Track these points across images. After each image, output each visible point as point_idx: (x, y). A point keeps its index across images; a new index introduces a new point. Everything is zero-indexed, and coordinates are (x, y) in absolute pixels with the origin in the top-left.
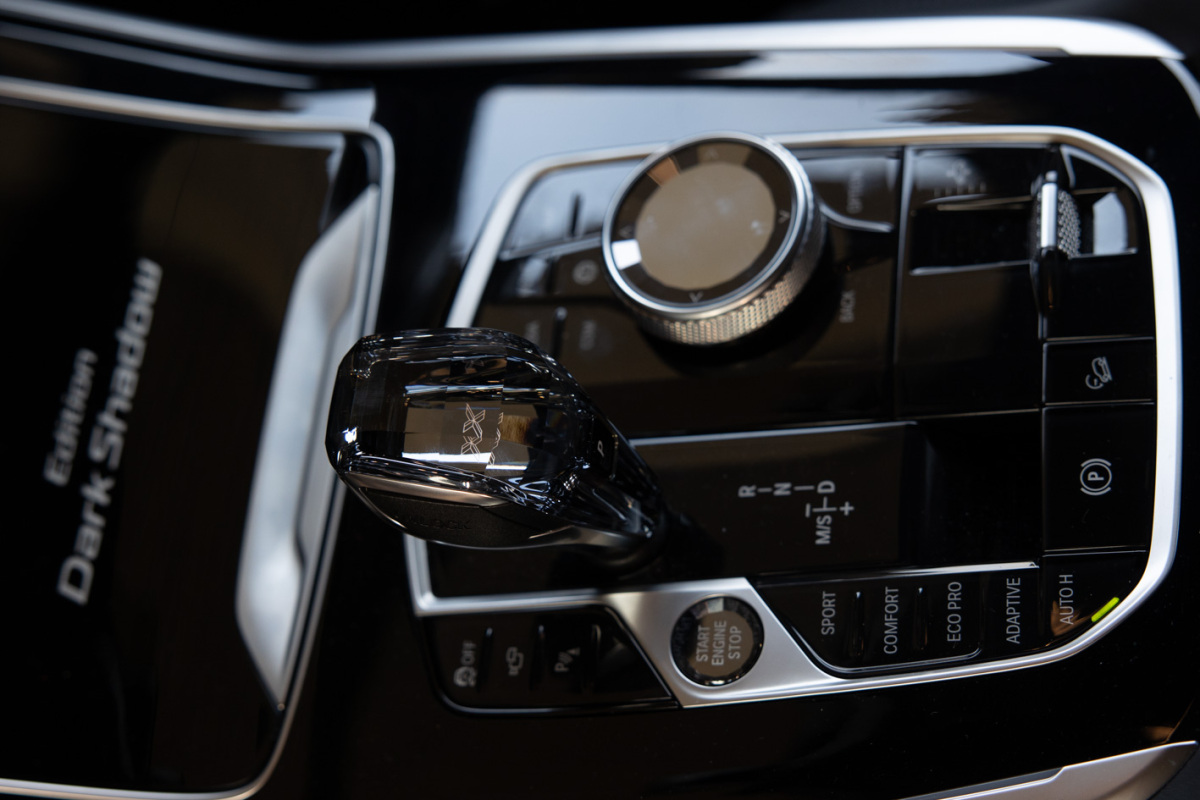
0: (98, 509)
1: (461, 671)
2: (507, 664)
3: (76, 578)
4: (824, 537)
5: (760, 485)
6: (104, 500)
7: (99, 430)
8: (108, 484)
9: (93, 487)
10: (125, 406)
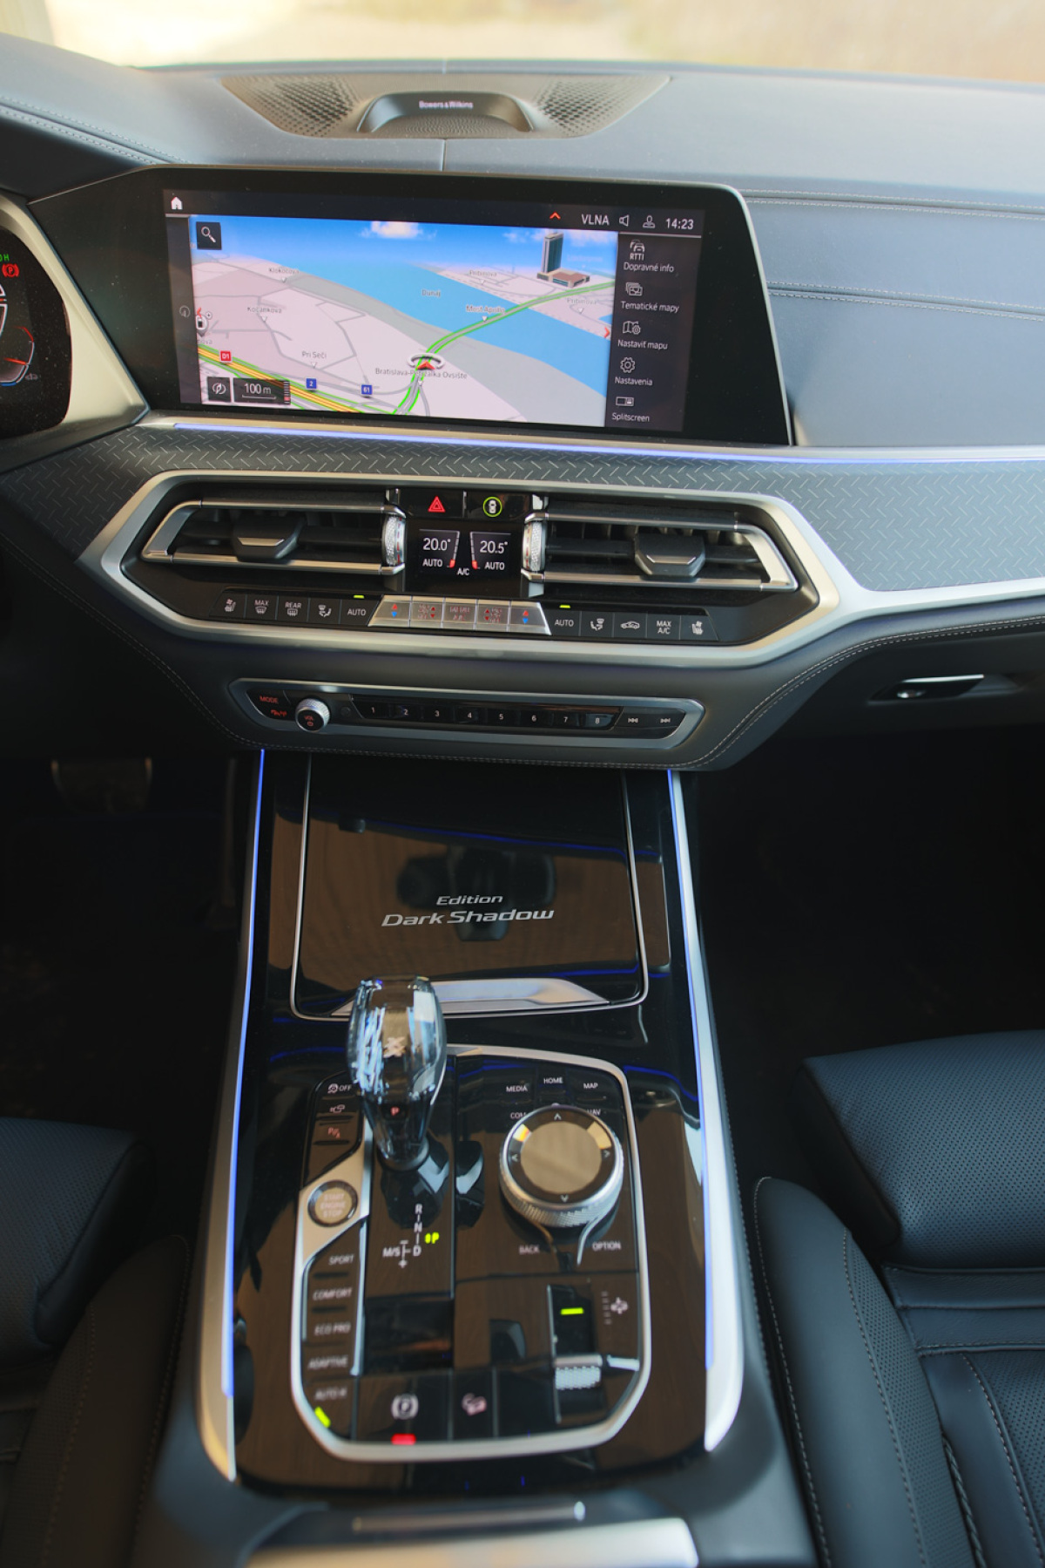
0: (427, 921)
1: (337, 1086)
2: (336, 1105)
3: (393, 920)
4: (387, 1253)
5: (421, 1216)
6: (432, 922)
7: (465, 912)
8: (439, 922)
9: (437, 916)
10: (479, 920)
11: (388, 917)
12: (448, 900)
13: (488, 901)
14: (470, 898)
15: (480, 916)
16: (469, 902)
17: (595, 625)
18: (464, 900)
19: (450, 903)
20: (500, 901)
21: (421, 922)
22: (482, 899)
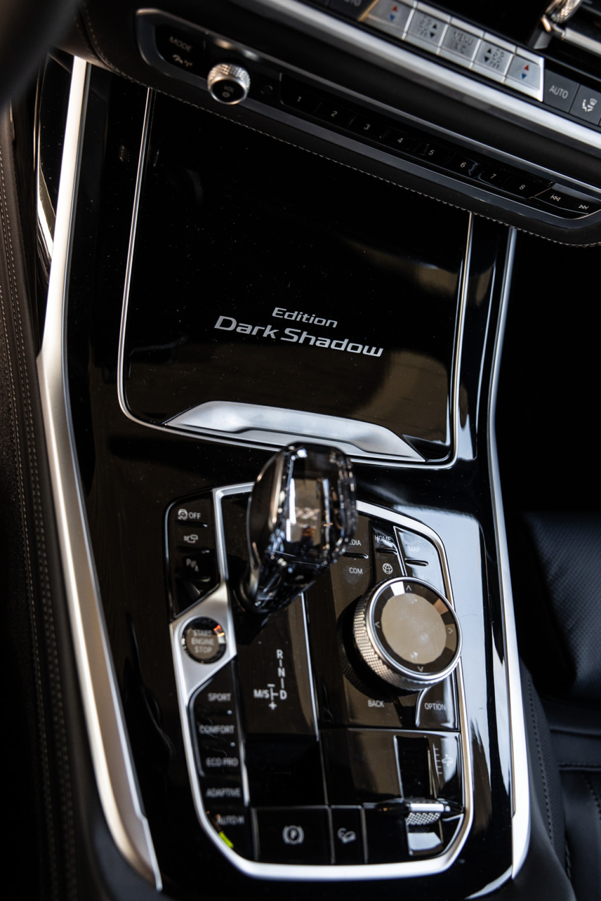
0: (261, 332)
1: (186, 512)
2: (190, 535)
3: (227, 323)
4: (258, 694)
5: (283, 661)
6: (265, 335)
7: (299, 331)
8: (273, 336)
9: (271, 330)
10: (312, 343)
11: (221, 318)
12: (284, 312)
13: (323, 324)
14: (306, 316)
15: (313, 339)
16: (304, 320)
17: (586, 105)
18: (300, 316)
19: (286, 317)
20: (334, 326)
21: (254, 333)
22: (317, 319)
